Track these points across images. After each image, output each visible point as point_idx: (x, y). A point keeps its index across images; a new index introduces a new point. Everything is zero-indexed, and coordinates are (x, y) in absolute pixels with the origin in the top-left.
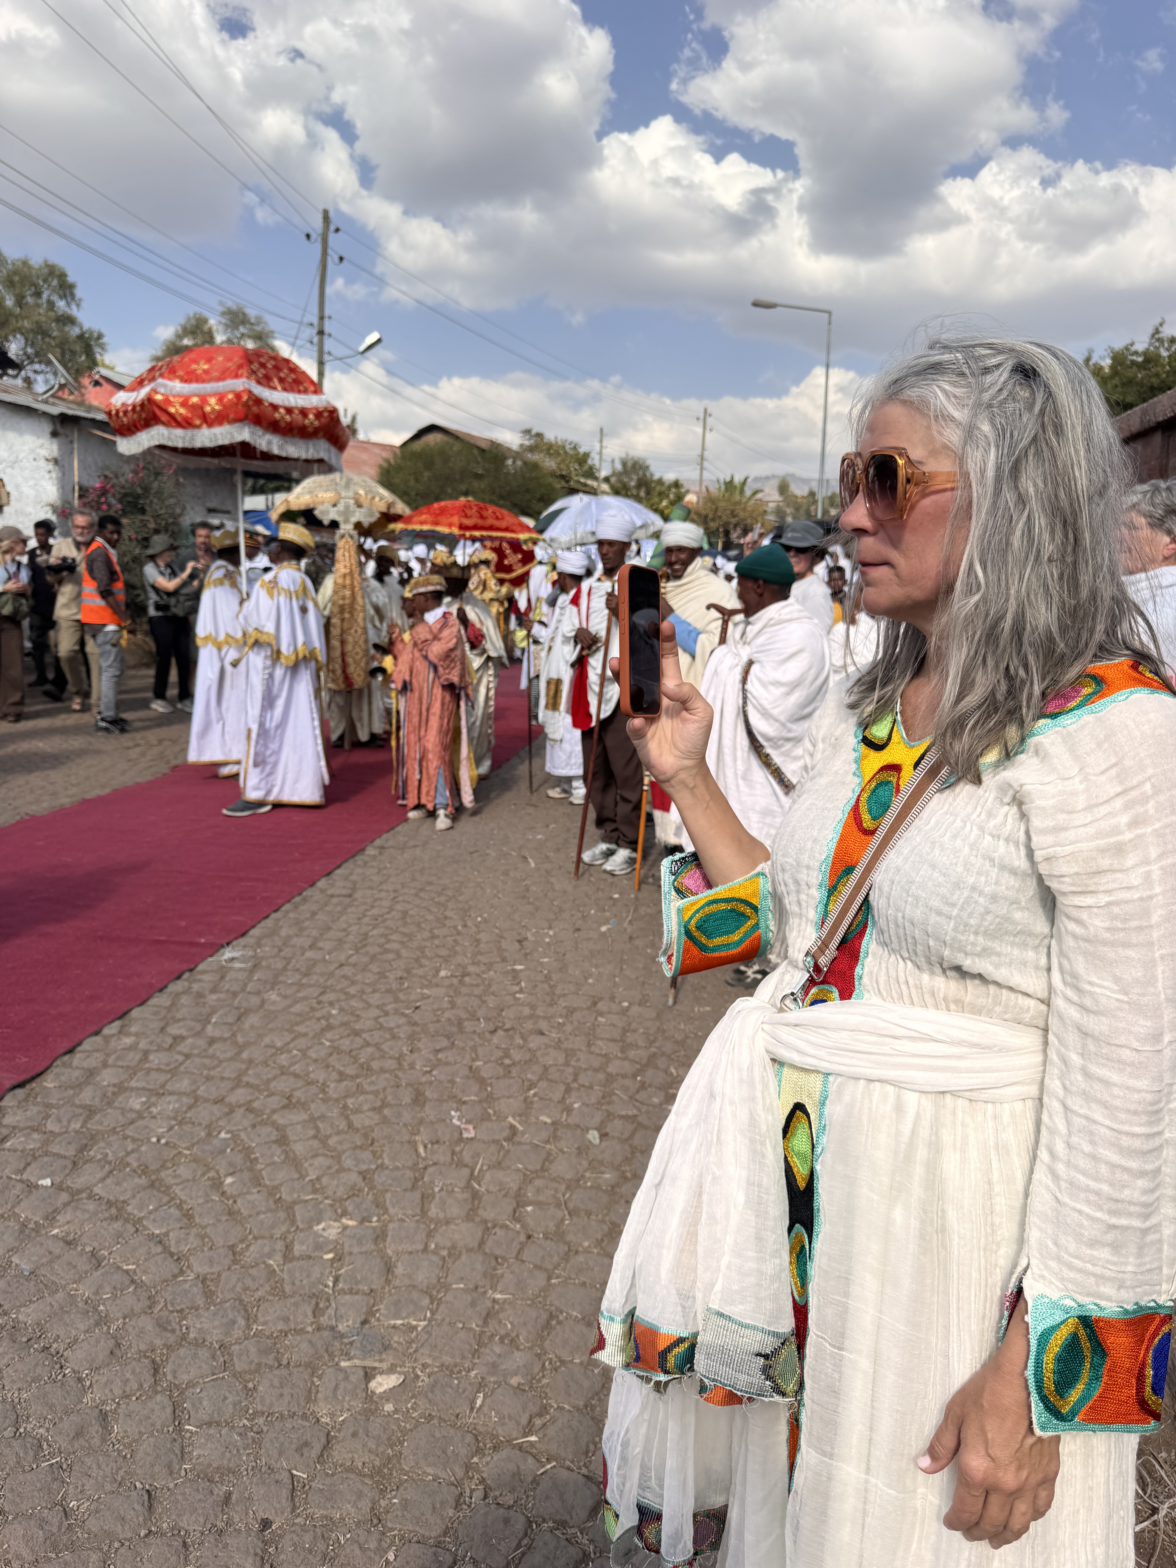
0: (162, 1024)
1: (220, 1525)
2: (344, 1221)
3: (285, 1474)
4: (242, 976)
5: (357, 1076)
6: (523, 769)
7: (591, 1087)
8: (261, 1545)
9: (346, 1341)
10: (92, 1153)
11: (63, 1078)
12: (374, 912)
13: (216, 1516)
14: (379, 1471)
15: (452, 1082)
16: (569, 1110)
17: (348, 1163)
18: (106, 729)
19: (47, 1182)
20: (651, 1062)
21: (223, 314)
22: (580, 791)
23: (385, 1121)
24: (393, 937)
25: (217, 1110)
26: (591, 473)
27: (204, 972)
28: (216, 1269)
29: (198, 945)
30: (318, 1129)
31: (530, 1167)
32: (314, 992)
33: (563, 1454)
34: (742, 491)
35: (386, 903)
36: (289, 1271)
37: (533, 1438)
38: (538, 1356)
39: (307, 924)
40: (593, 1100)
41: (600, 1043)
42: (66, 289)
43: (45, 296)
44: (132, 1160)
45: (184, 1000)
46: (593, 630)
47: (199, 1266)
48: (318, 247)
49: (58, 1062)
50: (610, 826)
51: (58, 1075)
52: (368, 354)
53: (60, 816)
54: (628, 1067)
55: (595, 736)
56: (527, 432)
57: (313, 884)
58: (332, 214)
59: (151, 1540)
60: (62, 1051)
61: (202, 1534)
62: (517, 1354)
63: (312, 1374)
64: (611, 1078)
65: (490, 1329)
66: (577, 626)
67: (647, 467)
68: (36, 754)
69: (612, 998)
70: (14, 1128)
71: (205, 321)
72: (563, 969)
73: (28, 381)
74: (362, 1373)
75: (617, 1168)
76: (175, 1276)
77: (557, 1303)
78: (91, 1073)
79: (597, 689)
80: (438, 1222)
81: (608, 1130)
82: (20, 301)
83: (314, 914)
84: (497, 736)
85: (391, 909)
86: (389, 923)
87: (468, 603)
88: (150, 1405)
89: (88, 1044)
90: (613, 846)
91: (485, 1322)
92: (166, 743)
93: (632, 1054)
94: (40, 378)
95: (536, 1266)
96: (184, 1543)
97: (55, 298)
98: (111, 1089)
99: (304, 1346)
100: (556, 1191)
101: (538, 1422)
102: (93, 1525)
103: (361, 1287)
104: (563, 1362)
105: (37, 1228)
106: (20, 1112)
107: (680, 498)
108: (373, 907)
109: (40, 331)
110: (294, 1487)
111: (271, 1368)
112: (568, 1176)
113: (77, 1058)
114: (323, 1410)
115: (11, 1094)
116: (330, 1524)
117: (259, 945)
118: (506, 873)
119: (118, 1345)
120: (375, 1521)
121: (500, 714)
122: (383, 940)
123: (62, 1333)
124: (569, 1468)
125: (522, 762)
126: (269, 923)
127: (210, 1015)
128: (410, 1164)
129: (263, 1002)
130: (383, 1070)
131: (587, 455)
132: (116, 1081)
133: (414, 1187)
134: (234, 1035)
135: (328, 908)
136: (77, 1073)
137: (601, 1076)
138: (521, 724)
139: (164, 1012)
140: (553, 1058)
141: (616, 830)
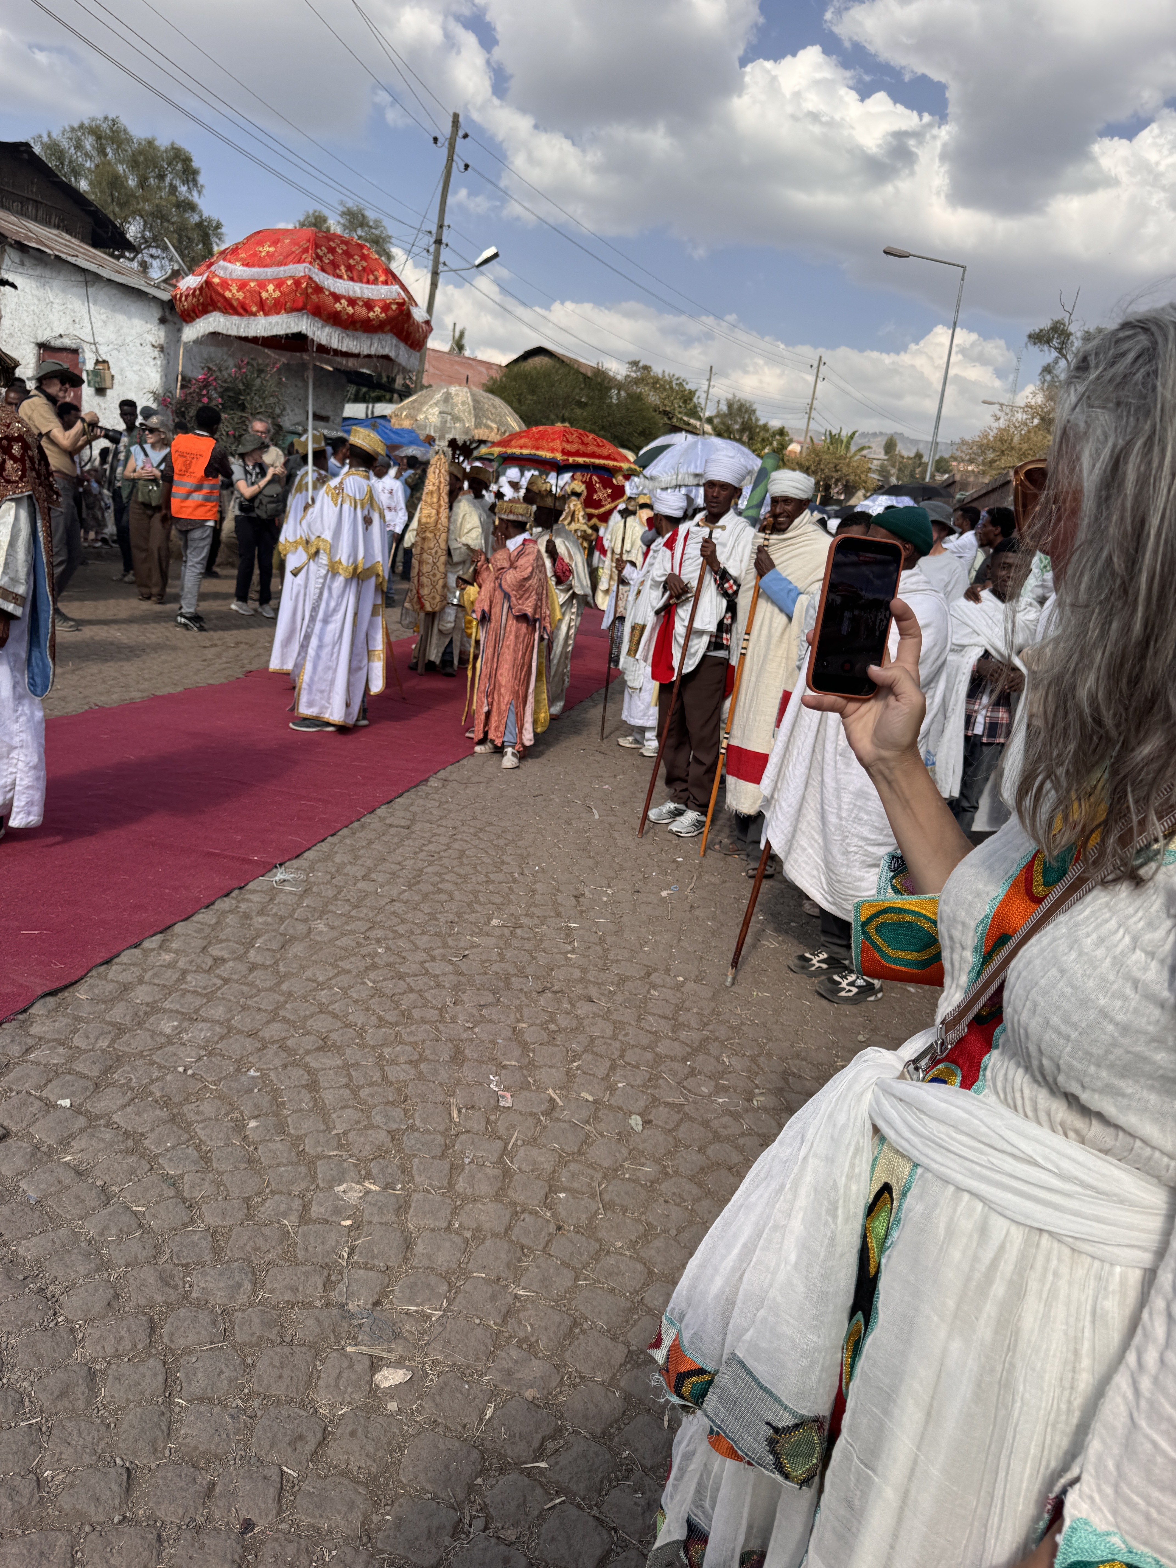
0: (205, 943)
1: (200, 1519)
2: (366, 1184)
3: (275, 1470)
4: (291, 900)
5: (397, 1024)
6: (595, 713)
7: (637, 1067)
8: (240, 1551)
9: (355, 1322)
10: (115, 1076)
11: (96, 991)
12: (431, 847)
13: (196, 1509)
14: (375, 1480)
15: (493, 1042)
16: (612, 1089)
17: (378, 1119)
18: (185, 625)
19: (66, 1103)
20: (701, 1047)
21: (343, 214)
22: (651, 745)
23: (421, 1077)
24: (446, 877)
25: (250, 1044)
26: (694, 413)
27: (254, 892)
28: (228, 1222)
29: (250, 862)
30: (349, 1076)
31: (566, 1148)
32: (362, 926)
33: (574, 1487)
34: (847, 448)
35: (444, 840)
36: (304, 1235)
37: (543, 1465)
38: (557, 1367)
39: (362, 852)
40: (639, 1082)
41: (650, 1018)
42: (190, 174)
43: (168, 180)
44: (155, 1089)
45: (230, 919)
46: (685, 578)
47: (210, 1218)
48: (444, 152)
49: (94, 973)
50: (680, 786)
51: (91, 987)
52: (482, 268)
53: (129, 709)
54: (678, 1050)
55: (675, 690)
56: (635, 363)
57: (372, 812)
58: (461, 119)
59: (125, 1528)
60: (99, 961)
61: (179, 1527)
62: (535, 1362)
63: (315, 1358)
64: (659, 1059)
65: (508, 1329)
66: (669, 571)
67: (754, 411)
68: (112, 644)
69: (667, 971)
70: (40, 1039)
71: (325, 220)
72: (618, 932)
73: (144, 266)
74: (368, 1363)
75: (658, 1161)
76: (185, 1225)
77: (581, 1308)
78: (126, 988)
79: (682, 641)
80: (465, 1199)
81: (651, 1117)
82: (143, 182)
83: (371, 842)
84: (572, 676)
85: (449, 847)
86: (445, 861)
87: (558, 535)
88: (141, 1369)
89: (125, 957)
90: (682, 807)
91: (504, 1321)
92: (243, 646)
93: (683, 1035)
94: (156, 263)
95: (563, 1263)
96: (159, 1536)
97: (177, 182)
98: (144, 1008)
99: (310, 1322)
100: (592, 1178)
101: (551, 1445)
102: (65, 1501)
103: (376, 1262)
104: (582, 1378)
105: (49, 1153)
106: (48, 1022)
107: (783, 446)
108: (430, 842)
109: (159, 214)
110: (283, 1486)
111: (273, 1342)
112: (606, 1164)
113: (113, 972)
114: (322, 1399)
115: (42, 1001)
116: (317, 1536)
117: (312, 869)
118: (568, 822)
119: (117, 1296)
120: (365, 1539)
121: (578, 652)
122: (437, 879)
123: (60, 1274)
124: (579, 1506)
125: (595, 706)
126: (324, 846)
127: (254, 939)
128: (441, 1128)
129: (310, 930)
130: (424, 1021)
131: (692, 393)
132: (150, 1000)
133: (443, 1156)
134: (276, 963)
135: (385, 838)
136: (110, 987)
137: (649, 1056)
138: (599, 665)
139: (207, 930)
140: (600, 1029)
141: (686, 790)
